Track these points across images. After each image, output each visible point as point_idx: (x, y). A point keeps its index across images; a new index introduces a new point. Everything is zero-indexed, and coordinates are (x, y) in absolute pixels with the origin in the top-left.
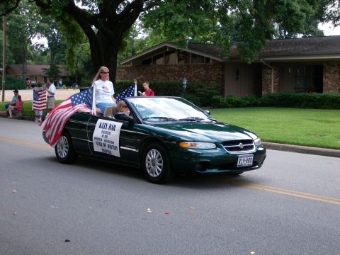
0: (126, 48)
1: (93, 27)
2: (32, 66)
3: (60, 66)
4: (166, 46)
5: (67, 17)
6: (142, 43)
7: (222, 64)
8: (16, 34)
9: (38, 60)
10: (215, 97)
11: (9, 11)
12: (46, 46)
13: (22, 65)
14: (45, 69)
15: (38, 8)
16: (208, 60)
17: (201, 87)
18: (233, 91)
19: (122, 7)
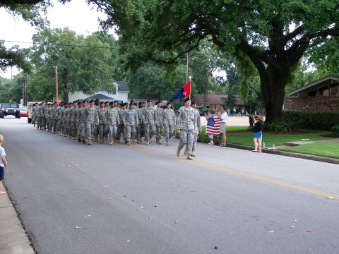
0: (294, 80)
2: (213, 96)
3: (237, 96)
4: (330, 80)
6: (310, 76)
8: (199, 68)
9: (219, 91)
11: (191, 49)
12: (225, 78)
13: (203, 95)
14: (224, 99)
15: (216, 46)
19: (290, 44)
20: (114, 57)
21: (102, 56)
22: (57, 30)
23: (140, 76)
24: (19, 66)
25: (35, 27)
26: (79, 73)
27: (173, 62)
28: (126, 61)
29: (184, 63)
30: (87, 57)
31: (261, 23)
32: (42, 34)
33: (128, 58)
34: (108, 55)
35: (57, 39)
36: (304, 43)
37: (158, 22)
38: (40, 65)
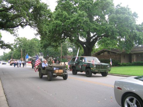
0: (93, 51)
1: (84, 45)
2: (68, 56)
4: (104, 50)
5: (77, 43)
6: (97, 49)
7: (120, 54)
8: (64, 48)
9: (70, 55)
10: (118, 63)
11: (62, 42)
12: (72, 51)
13: (66, 56)
14: (72, 57)
15: (70, 41)
16: (116, 53)
17: (114, 60)
18: (123, 61)
19: (92, 40)
20: (39, 45)
21: (35, 45)
22: (21, 38)
23: (47, 51)
24: (10, 49)
25: (14, 36)
26: (28, 50)
27: (57, 46)
28: (43, 46)
29: (60, 46)
30: (31, 46)
31: (84, 33)
32: (17, 39)
33: (43, 45)
34: (37, 45)
35: (22, 40)
36: (96, 39)
37: (53, 34)
38: (17, 48)
